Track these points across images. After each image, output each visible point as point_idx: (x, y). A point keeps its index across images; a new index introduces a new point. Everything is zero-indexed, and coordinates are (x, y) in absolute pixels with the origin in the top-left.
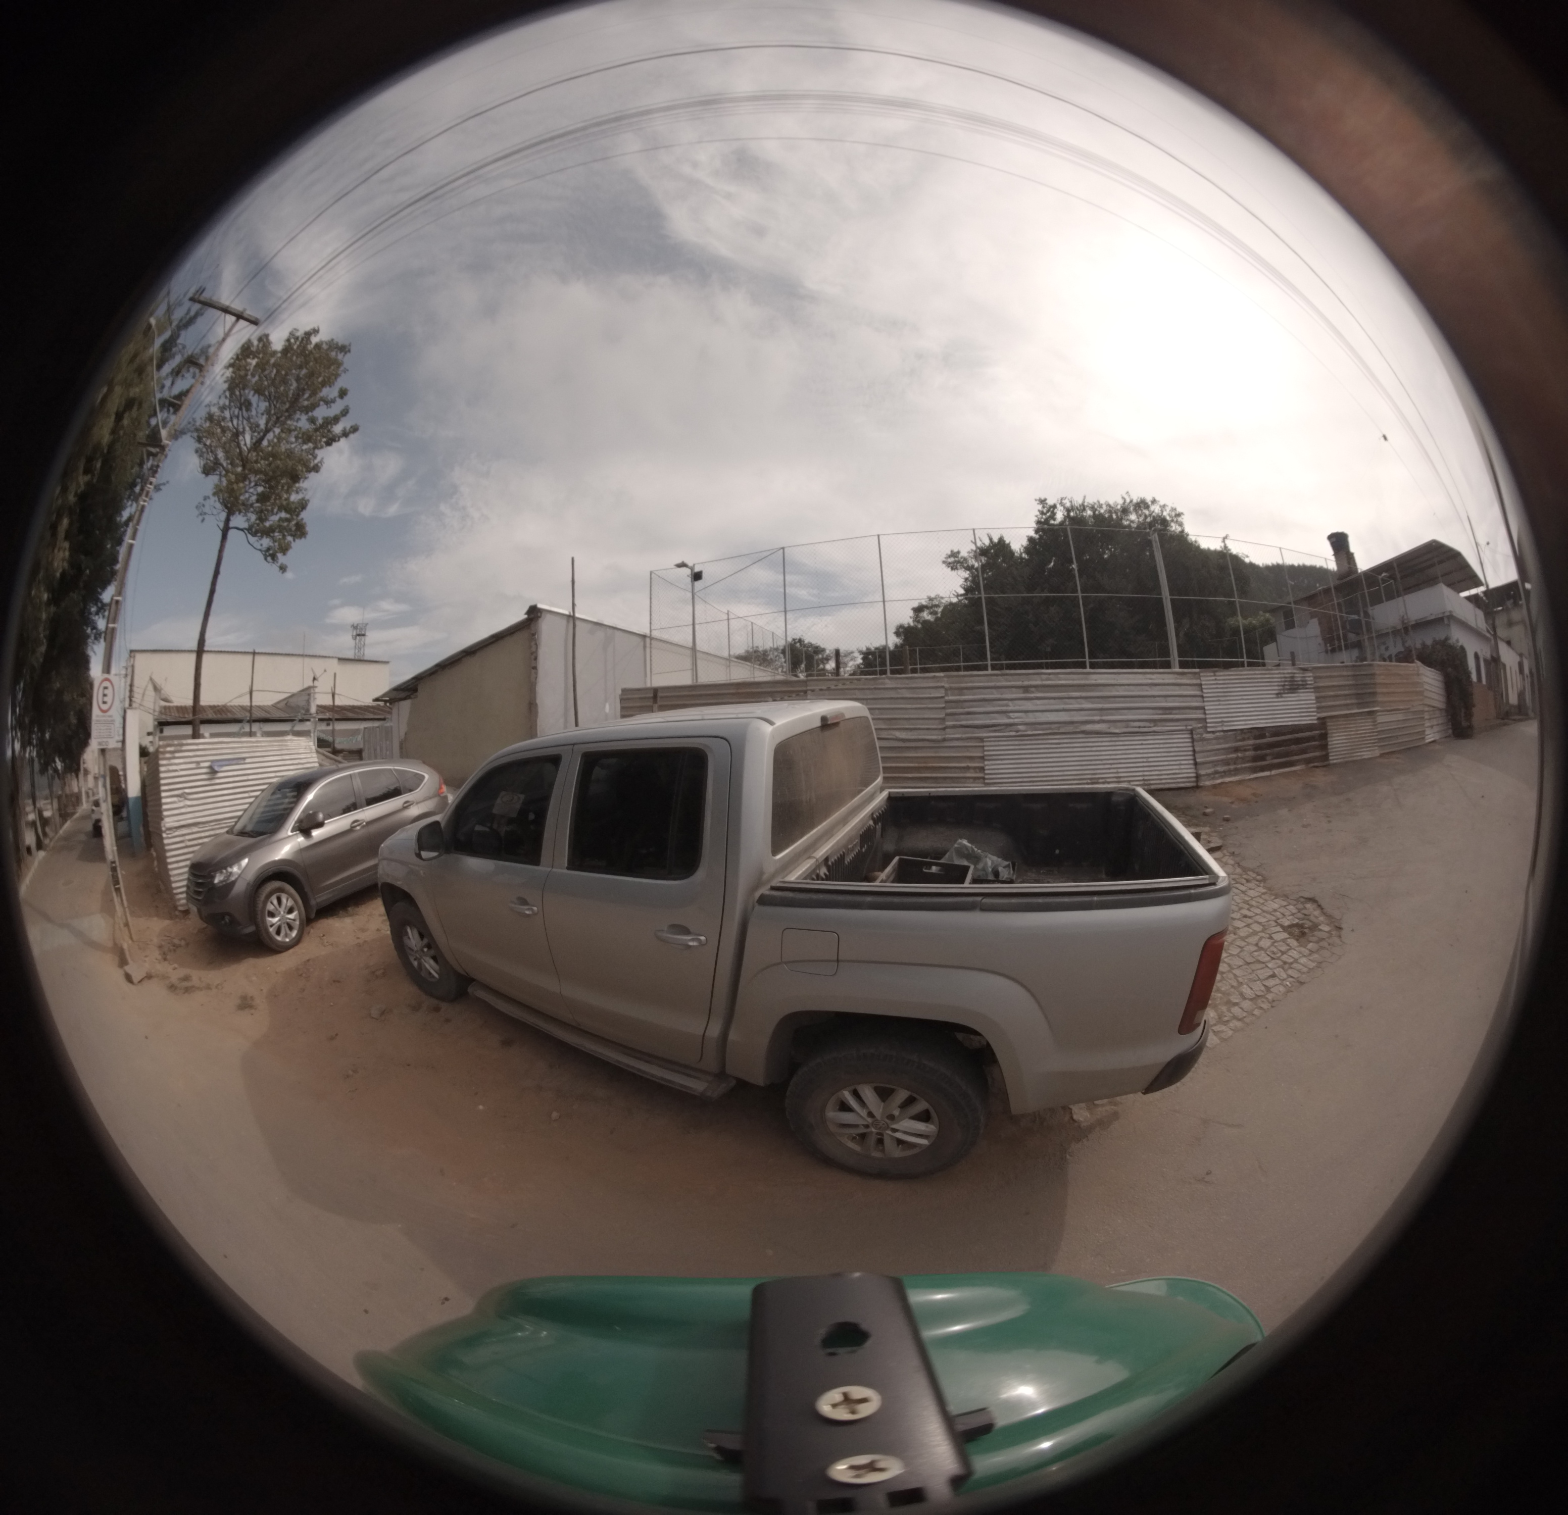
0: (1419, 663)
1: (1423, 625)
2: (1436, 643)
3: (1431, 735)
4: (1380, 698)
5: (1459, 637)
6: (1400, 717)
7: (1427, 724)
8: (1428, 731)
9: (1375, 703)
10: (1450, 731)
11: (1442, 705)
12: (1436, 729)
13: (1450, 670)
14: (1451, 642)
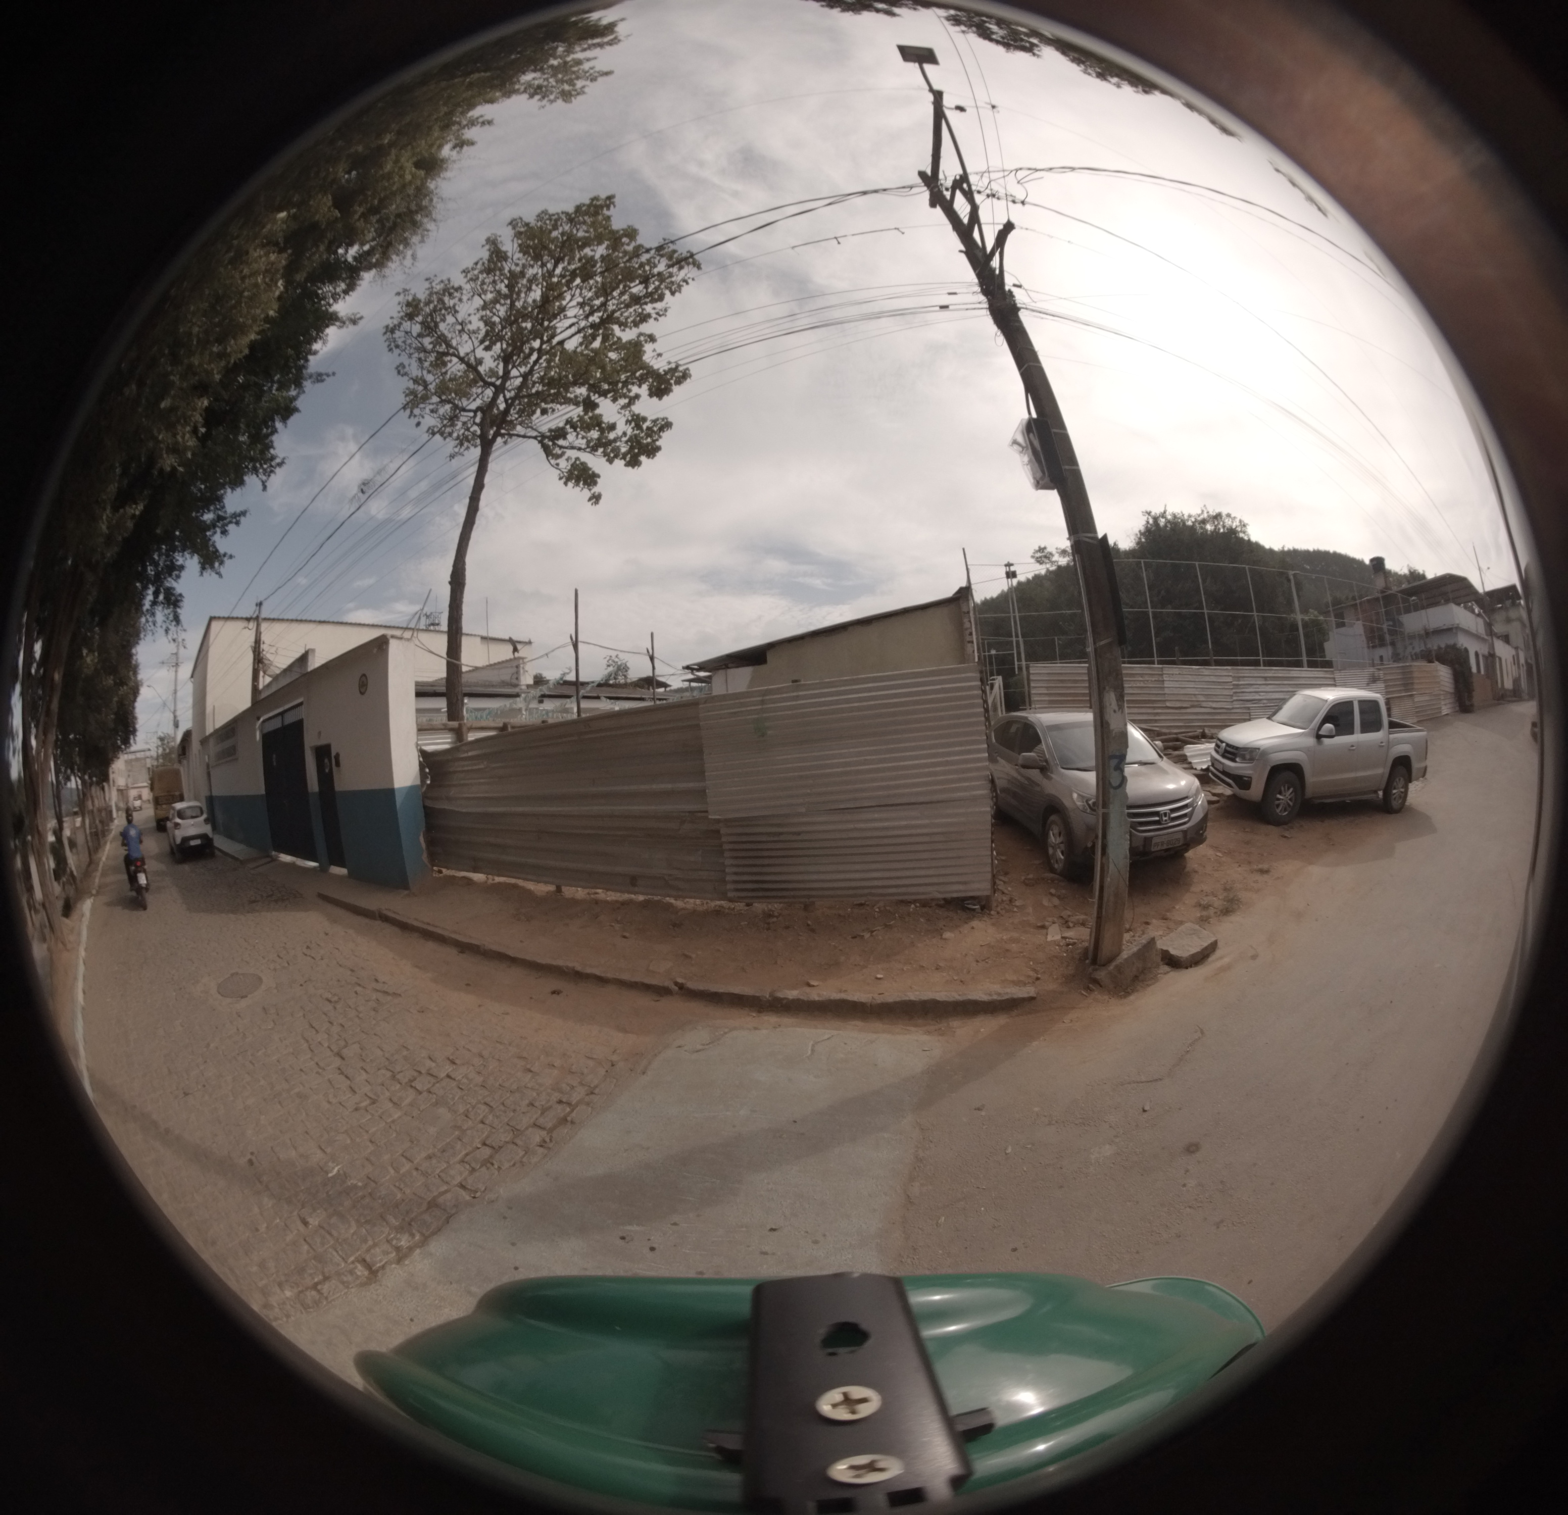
0: (1437, 663)
1: (1439, 632)
2: (1447, 646)
3: (1445, 710)
4: (1416, 686)
5: (1463, 642)
6: (1427, 698)
7: (1443, 703)
8: (1444, 708)
9: (1412, 690)
10: (1457, 708)
11: (1452, 690)
12: (1449, 706)
13: (1457, 666)
14: (1459, 646)
